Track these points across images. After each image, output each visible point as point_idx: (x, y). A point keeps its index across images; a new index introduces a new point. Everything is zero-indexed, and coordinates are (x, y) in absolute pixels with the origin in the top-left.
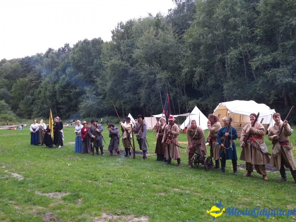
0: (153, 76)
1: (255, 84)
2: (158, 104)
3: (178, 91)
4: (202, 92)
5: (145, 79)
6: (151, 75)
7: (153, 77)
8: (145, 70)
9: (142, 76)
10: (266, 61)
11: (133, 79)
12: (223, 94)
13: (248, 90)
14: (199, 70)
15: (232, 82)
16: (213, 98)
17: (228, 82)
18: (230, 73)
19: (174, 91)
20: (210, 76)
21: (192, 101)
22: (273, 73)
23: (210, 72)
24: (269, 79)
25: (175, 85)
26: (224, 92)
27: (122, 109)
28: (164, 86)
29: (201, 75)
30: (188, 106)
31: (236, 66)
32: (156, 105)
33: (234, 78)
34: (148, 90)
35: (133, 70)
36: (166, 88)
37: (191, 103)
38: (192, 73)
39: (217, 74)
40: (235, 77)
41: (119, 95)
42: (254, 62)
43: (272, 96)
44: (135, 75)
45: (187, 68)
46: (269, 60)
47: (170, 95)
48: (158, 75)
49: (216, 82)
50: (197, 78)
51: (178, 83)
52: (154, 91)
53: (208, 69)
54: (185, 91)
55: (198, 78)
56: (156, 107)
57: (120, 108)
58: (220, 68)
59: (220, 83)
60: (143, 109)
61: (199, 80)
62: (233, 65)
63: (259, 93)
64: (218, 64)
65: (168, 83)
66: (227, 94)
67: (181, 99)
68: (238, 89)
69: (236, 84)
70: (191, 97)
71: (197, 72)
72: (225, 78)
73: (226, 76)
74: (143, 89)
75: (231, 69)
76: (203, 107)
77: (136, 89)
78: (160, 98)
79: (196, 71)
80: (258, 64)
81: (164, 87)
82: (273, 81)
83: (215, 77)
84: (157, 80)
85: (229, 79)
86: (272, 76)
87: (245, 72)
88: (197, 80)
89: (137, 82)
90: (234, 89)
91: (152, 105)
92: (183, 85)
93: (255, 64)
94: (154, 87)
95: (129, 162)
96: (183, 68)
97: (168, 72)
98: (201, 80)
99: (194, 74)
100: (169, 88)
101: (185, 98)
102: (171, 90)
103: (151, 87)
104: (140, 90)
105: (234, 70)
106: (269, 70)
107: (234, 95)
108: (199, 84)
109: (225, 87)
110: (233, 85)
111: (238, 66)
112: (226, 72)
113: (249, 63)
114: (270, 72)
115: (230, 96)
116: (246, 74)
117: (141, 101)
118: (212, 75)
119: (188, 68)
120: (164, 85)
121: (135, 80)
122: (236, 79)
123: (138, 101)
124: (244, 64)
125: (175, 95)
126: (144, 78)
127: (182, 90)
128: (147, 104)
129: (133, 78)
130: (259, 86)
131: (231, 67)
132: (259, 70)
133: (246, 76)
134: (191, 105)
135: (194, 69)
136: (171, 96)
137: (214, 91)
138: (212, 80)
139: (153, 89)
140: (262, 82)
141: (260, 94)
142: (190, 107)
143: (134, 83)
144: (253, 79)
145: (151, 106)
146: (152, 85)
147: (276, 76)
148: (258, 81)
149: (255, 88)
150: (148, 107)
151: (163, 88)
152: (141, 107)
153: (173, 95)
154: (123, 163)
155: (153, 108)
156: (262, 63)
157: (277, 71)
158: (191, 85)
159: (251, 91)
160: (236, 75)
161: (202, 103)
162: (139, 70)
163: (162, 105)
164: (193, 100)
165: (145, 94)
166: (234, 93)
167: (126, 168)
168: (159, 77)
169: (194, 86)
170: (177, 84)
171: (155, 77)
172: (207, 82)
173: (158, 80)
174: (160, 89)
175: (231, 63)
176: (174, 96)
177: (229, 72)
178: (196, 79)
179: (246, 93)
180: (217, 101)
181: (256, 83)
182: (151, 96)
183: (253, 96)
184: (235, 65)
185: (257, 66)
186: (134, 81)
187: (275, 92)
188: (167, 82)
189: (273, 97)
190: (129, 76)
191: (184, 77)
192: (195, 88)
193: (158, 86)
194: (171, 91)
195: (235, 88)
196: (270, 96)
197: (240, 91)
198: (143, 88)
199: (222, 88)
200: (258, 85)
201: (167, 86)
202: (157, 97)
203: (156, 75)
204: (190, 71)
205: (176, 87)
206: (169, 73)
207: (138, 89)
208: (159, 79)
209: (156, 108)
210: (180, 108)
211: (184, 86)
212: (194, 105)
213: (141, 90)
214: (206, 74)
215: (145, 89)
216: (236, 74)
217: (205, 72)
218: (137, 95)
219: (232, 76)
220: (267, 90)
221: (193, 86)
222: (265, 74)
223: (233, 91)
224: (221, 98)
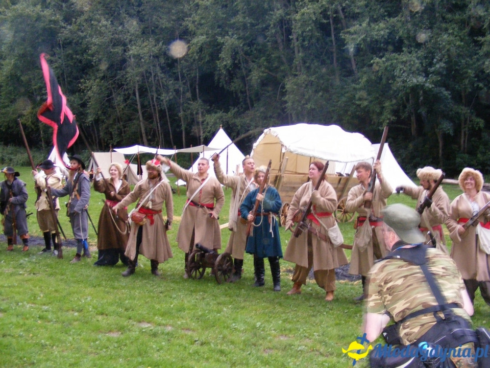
0: (119, 49)
1: (354, 85)
2: (130, 120)
3: (181, 89)
4: (237, 95)
5: (100, 57)
6: (114, 45)
7: (120, 52)
8: (101, 34)
9: (94, 48)
10: (377, 35)
11: (70, 54)
12: (286, 102)
13: (338, 97)
14: (230, 41)
15: (305, 76)
16: (262, 109)
17: (296, 75)
18: (300, 54)
19: (172, 88)
20: (256, 59)
21: (213, 115)
22: (389, 63)
23: (256, 49)
24: (381, 76)
25: (175, 73)
26: (286, 98)
27: (38, 130)
28: (148, 75)
29: (237, 53)
30: (205, 126)
31: (314, 40)
32: (126, 121)
33: (308, 68)
34: (106, 84)
35: (71, 32)
36: (152, 79)
37: (211, 119)
38: (215, 49)
39: (273, 56)
40: (310, 64)
41: (33, 93)
42: (352, 34)
43: (385, 114)
44: (77, 44)
45: (202, 35)
46: (382, 33)
47: (162, 98)
48: (134, 47)
49: (271, 73)
50: (225, 60)
51: (182, 69)
52: (120, 86)
53: (251, 41)
54: (197, 90)
55: (229, 62)
56: (125, 127)
57: (33, 127)
58: (279, 41)
59: (279, 75)
60: (93, 130)
61: (231, 67)
62: (308, 38)
63: (359, 106)
64: (274, 31)
65: (158, 68)
66: (293, 103)
67: (189, 109)
68: (316, 92)
69: (313, 81)
70: (211, 106)
71: (226, 47)
72: (289, 65)
73: (291, 60)
74: (95, 80)
75: (302, 46)
76: (239, 131)
77: (77, 78)
78: (137, 105)
79: (223, 43)
80: (360, 41)
81: (148, 78)
82: (388, 79)
83: (268, 61)
84: (130, 58)
85: (298, 68)
86: (386, 69)
87: (335, 55)
88: (226, 66)
89: (80, 62)
90: (307, 92)
91: (114, 120)
92: (192, 75)
93: (353, 39)
94: (123, 76)
95: (48, 265)
96: (194, 34)
97: (158, 41)
98: (236, 66)
99: (219, 51)
100: (158, 80)
101: (197, 106)
102: (164, 85)
103: (115, 76)
104: (85, 83)
105: (308, 48)
106: (381, 54)
107: (308, 106)
108: (231, 75)
109: (289, 84)
110: (306, 83)
111: (318, 40)
112: (294, 52)
113: (342, 36)
114: (384, 59)
115: (299, 108)
116: (335, 59)
117: (88, 111)
118: (262, 55)
119: (207, 34)
120: (147, 71)
121: (74, 56)
122: (312, 70)
123: (81, 109)
124: (333, 36)
125: (174, 97)
126: (97, 52)
127: (191, 86)
128: (103, 117)
129: (70, 52)
130: (360, 89)
131: (304, 41)
132: (361, 53)
133: (335, 63)
134: (211, 124)
135: (220, 39)
136: (162, 101)
137: (263, 94)
138: (260, 67)
139: (118, 80)
140: (367, 81)
141: (362, 106)
142: (209, 129)
143: (72, 64)
144: (350, 73)
145: (114, 123)
146: (116, 70)
147: (394, 70)
148: (359, 79)
149: (353, 93)
150: (105, 126)
151: (143, 79)
152: (89, 127)
153: (167, 99)
154: (34, 268)
155: (118, 128)
156: (369, 39)
157: (397, 59)
158: (211, 75)
159: (344, 99)
160: (313, 60)
161: (238, 121)
162: (85, 33)
163: (140, 121)
164: (216, 113)
165: (99, 94)
166: (308, 101)
167: (40, 280)
168: (136, 53)
169: (219, 79)
170: (179, 70)
171: (125, 51)
172: (250, 71)
173: (133, 60)
174: (138, 82)
175: (303, 33)
176: (170, 100)
177: (299, 52)
178: (225, 63)
179: (334, 103)
180: (271, 117)
181: (354, 81)
182: (113, 98)
183: (346, 111)
184: (311, 37)
185: (358, 44)
186: (72, 58)
187: (392, 105)
188: (154, 66)
189: (389, 116)
190: (60, 47)
191: (197, 57)
192: (221, 84)
193: (132, 74)
194: (164, 88)
195: (310, 91)
196: (381, 113)
197: (322, 96)
198: (93, 78)
199: (283, 87)
200: (357, 86)
201: (155, 76)
202: (129, 101)
203: (129, 46)
204: (210, 42)
205: (177, 79)
206: (161, 43)
207: (82, 80)
208: (134, 56)
209: (125, 129)
210: (186, 129)
211: (195, 77)
212: (218, 126)
213: (88, 84)
214: (246, 53)
215: (98, 80)
216: (312, 57)
217: (246, 48)
218: (77, 94)
219: (305, 62)
220: (377, 98)
221: (216, 78)
222: (374, 63)
223: (307, 97)
224: (279, 111)
